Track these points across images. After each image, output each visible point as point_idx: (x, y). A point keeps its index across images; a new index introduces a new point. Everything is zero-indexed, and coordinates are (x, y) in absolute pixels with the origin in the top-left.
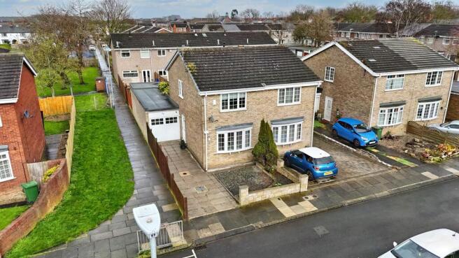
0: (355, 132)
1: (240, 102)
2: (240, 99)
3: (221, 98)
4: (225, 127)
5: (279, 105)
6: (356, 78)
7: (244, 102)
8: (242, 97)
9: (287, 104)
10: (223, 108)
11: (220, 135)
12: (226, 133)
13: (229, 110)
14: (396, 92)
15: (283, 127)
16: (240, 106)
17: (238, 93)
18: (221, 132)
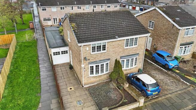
0: (166, 60)
1: (103, 48)
2: (103, 46)
3: (91, 46)
4: (94, 62)
5: (125, 48)
6: (167, 29)
7: (105, 47)
8: (104, 44)
9: (130, 47)
10: (93, 52)
11: (91, 67)
12: (94, 66)
13: (96, 52)
14: (189, 37)
15: (127, 60)
16: (103, 50)
17: (102, 43)
18: (92, 65)
